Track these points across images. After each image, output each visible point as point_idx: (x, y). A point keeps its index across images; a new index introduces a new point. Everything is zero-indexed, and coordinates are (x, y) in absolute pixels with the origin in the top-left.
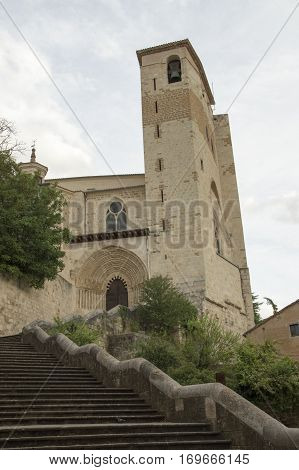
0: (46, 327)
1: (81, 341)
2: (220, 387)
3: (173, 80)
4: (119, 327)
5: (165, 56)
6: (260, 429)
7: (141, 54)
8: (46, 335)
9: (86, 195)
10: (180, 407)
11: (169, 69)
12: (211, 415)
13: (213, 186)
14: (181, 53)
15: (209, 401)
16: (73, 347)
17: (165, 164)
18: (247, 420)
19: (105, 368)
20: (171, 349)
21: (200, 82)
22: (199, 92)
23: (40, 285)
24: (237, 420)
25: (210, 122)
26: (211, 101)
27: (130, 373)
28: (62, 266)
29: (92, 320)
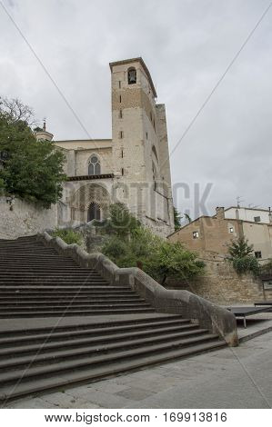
0: (50, 232)
1: (70, 241)
2: (137, 269)
3: (131, 82)
4: (94, 232)
5: (126, 67)
6: (153, 290)
7: (112, 65)
8: (50, 237)
9: (76, 152)
10: (117, 279)
11: (129, 75)
12: (132, 283)
13: (154, 148)
14: (137, 66)
15: (131, 276)
16: (65, 245)
17: (124, 134)
18: (148, 286)
19: (81, 258)
20: (123, 245)
21: (147, 83)
22: (147, 90)
23: (48, 207)
24: (144, 286)
25: (154, 109)
26: (155, 95)
27: (94, 260)
28: (61, 195)
29: (77, 228)
